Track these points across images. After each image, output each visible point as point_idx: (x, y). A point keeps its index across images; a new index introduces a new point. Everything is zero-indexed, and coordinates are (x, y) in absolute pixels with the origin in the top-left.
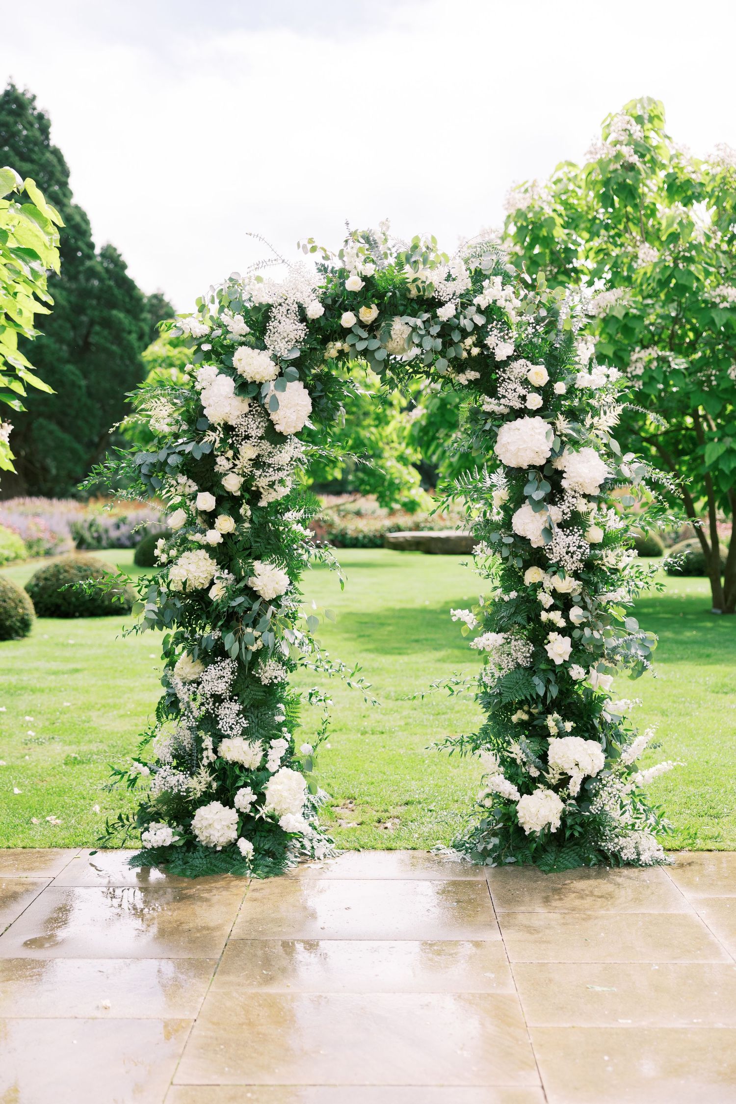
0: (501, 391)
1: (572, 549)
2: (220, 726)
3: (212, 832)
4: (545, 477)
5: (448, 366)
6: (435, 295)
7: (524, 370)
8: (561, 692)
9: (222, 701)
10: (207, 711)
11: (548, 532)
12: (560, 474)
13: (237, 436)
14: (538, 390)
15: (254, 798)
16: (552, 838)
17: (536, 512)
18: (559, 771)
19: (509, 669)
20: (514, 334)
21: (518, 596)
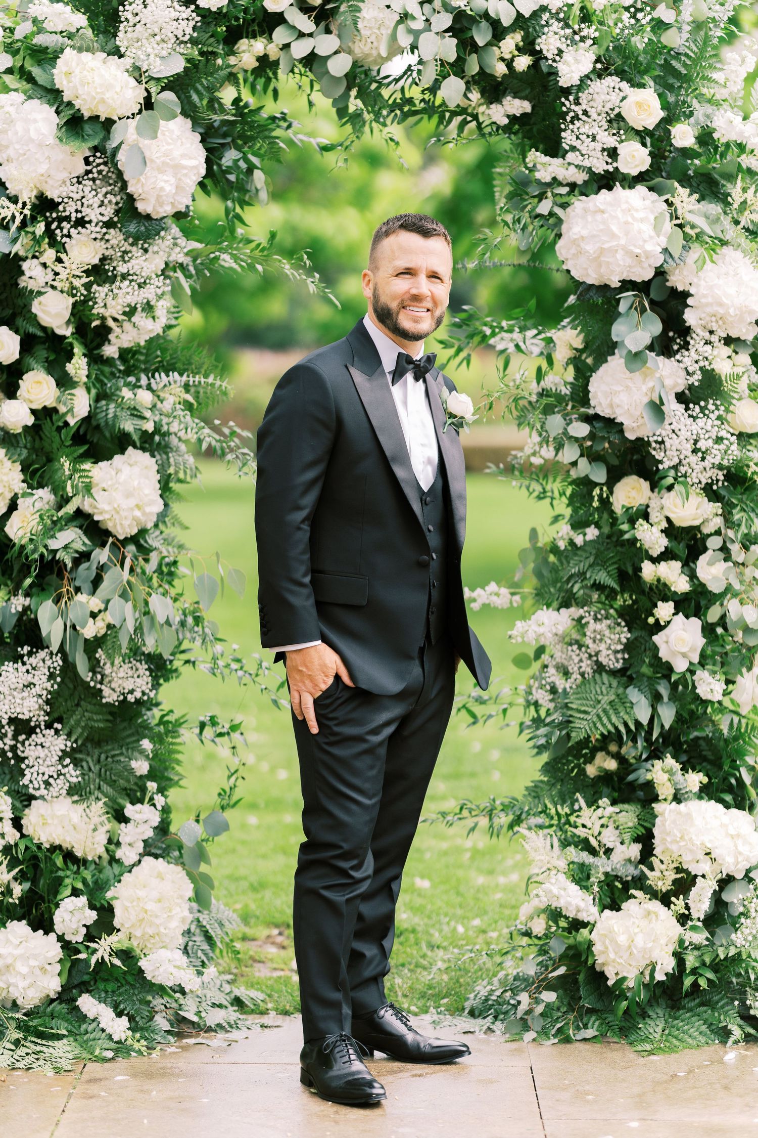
0: (568, 138)
1: (702, 445)
2: (25, 781)
3: (12, 980)
4: (652, 303)
5: (468, 89)
7: (615, 98)
8: (679, 718)
10: (2, 750)
11: (657, 409)
12: (681, 298)
14: (642, 135)
15: (91, 916)
16: (658, 992)
17: (631, 371)
18: (676, 865)
19: (582, 675)
20: (591, 31)
21: (601, 535)
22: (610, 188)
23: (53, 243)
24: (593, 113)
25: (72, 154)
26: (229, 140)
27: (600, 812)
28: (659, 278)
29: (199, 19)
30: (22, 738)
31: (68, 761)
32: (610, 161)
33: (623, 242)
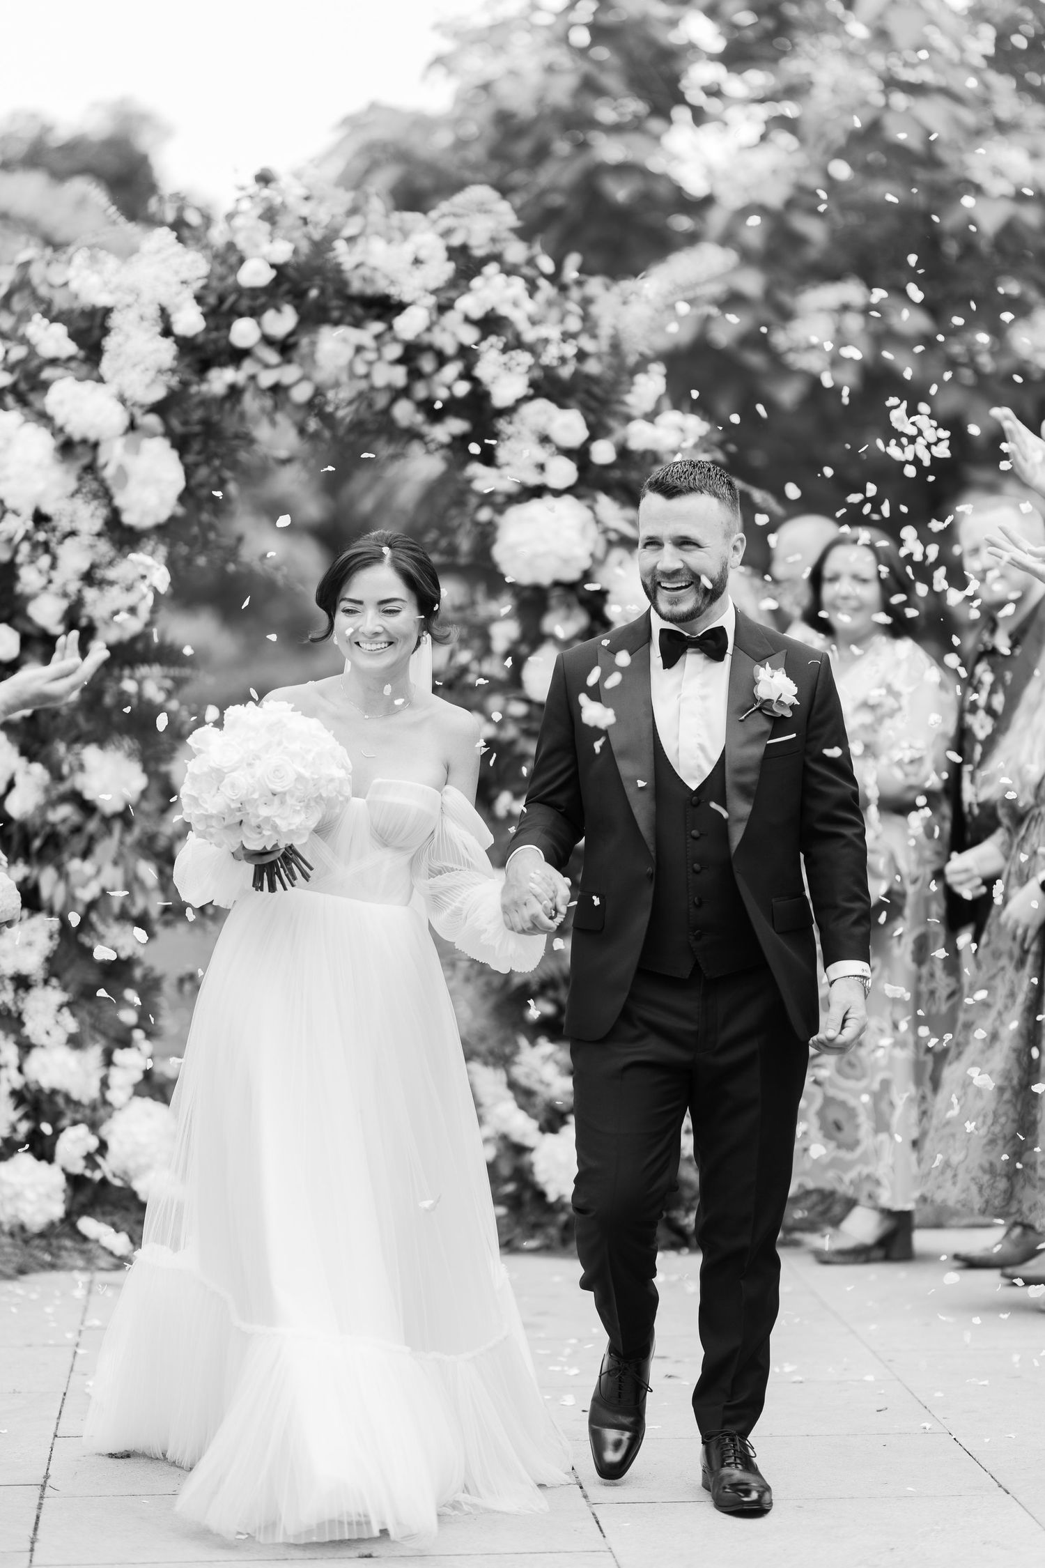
0: (502, 454)
2: (27, 1029)
3: (21, 1206)
4: (578, 601)
5: (416, 411)
6: (391, 291)
7: (544, 419)
9: (29, 987)
12: (602, 596)
13: (55, 530)
15: (92, 1144)
20: (528, 359)
22: (539, 497)
23: (47, 550)
24: (524, 431)
25: (67, 472)
26: (202, 458)
28: (585, 581)
29: (178, 347)
30: (22, 993)
31: (66, 1011)
32: (539, 475)
33: (553, 547)
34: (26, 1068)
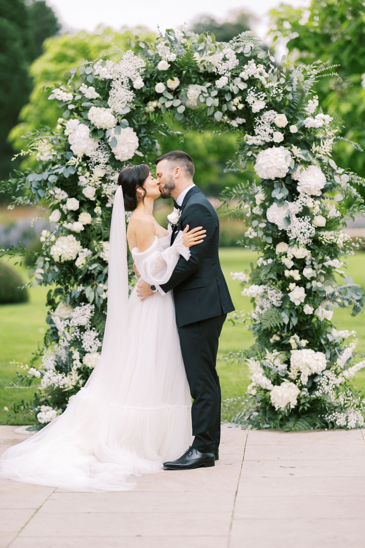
0: (257, 131)
1: (303, 231)
2: (83, 346)
4: (285, 184)
5: (224, 115)
6: (215, 70)
7: (272, 117)
8: (299, 322)
9: (85, 331)
10: (76, 337)
11: (288, 220)
12: (296, 183)
13: (91, 162)
14: (282, 130)
16: (292, 412)
17: (279, 207)
18: (298, 371)
19: (267, 308)
20: (264, 95)
21: (273, 262)
22: (271, 147)
23: (89, 170)
24: (265, 122)
25: (95, 141)
26: (146, 135)
27: (273, 354)
28: (288, 177)
29: (135, 95)
30: (82, 333)
31: (97, 339)
32: (271, 138)
33: (275, 165)
34: (83, 361)
